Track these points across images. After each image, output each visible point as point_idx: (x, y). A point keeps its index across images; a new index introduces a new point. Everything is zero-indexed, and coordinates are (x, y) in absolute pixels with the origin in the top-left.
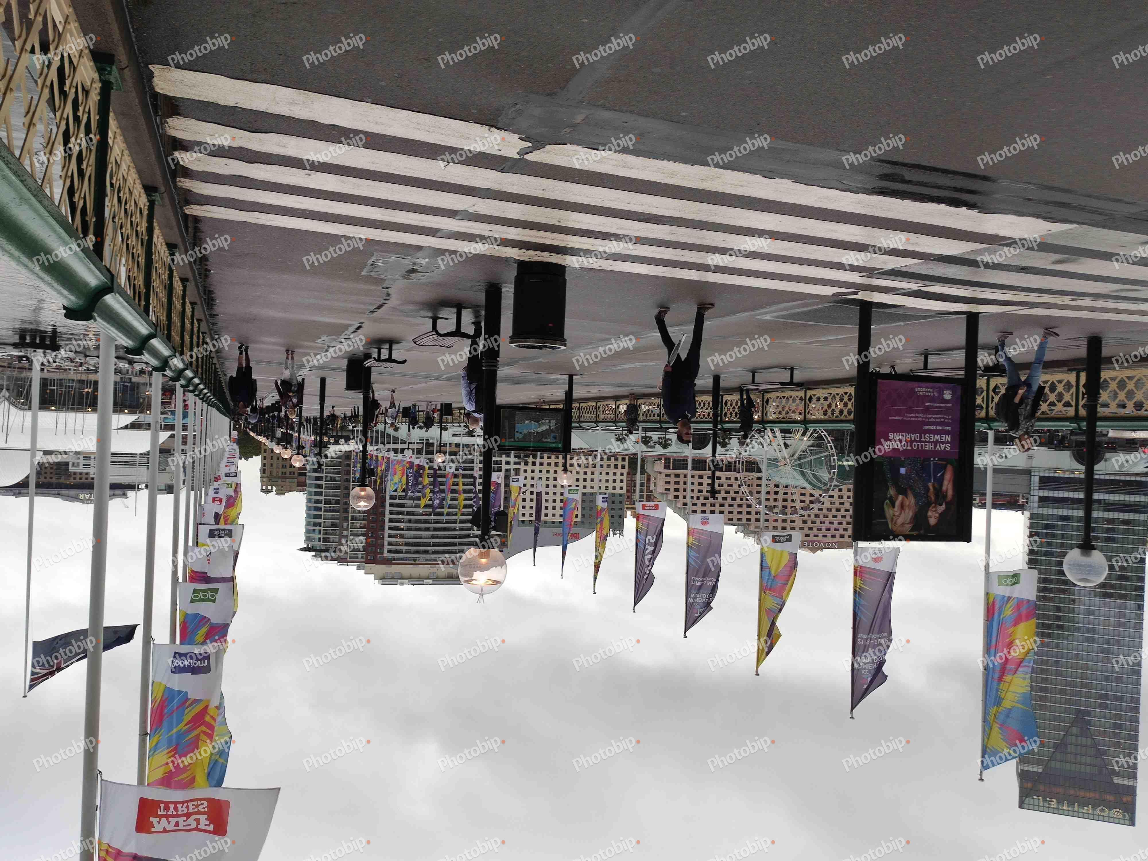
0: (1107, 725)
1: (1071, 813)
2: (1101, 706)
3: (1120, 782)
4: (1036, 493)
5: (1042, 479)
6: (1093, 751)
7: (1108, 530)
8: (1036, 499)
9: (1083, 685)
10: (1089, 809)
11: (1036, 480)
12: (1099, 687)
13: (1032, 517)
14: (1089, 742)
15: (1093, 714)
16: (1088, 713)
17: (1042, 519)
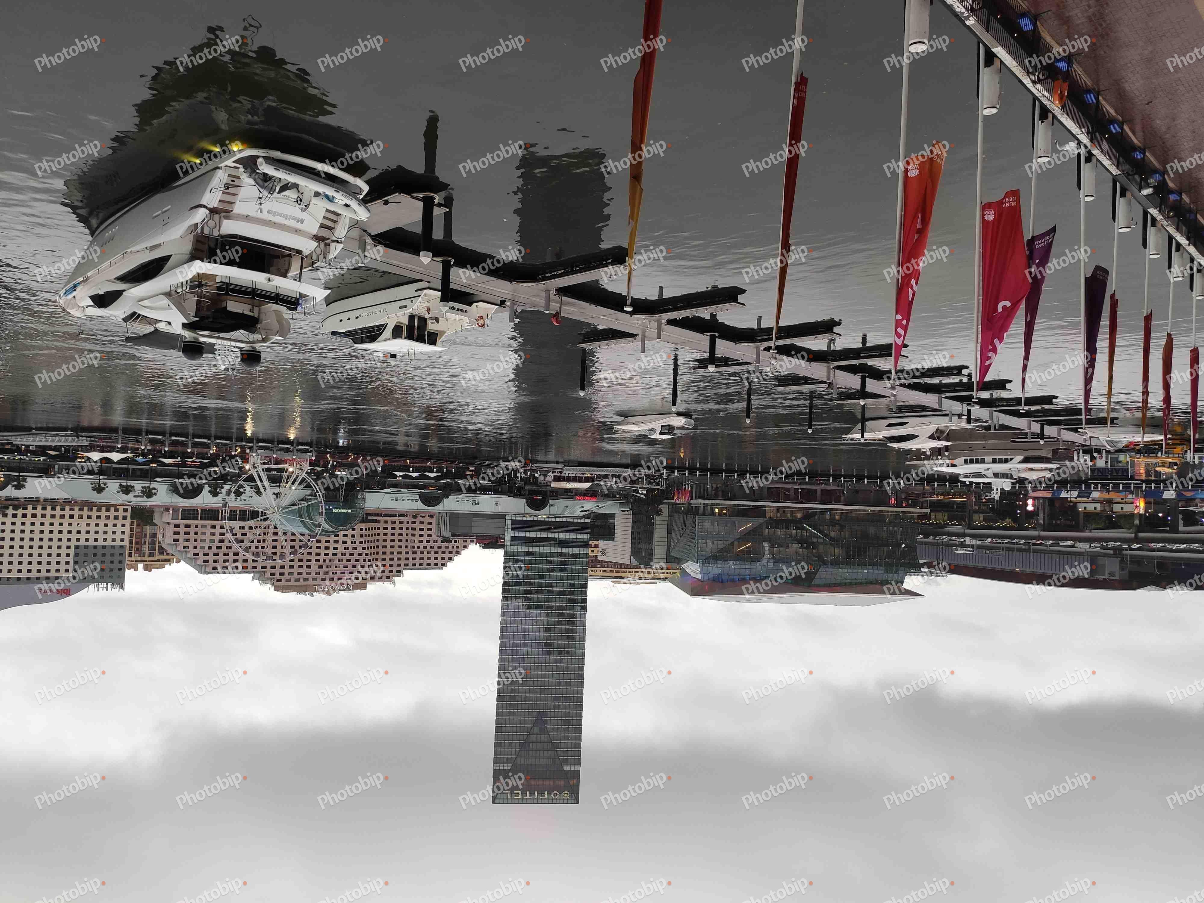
0: (560, 722)
1: (532, 801)
2: (555, 707)
3: (569, 769)
4: (510, 534)
5: (513, 522)
6: (548, 746)
7: (562, 563)
8: (509, 539)
9: (543, 691)
10: (545, 795)
11: (509, 523)
12: (554, 691)
13: (506, 554)
14: (546, 738)
15: (549, 714)
16: (545, 714)
17: (514, 556)
